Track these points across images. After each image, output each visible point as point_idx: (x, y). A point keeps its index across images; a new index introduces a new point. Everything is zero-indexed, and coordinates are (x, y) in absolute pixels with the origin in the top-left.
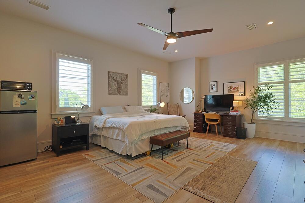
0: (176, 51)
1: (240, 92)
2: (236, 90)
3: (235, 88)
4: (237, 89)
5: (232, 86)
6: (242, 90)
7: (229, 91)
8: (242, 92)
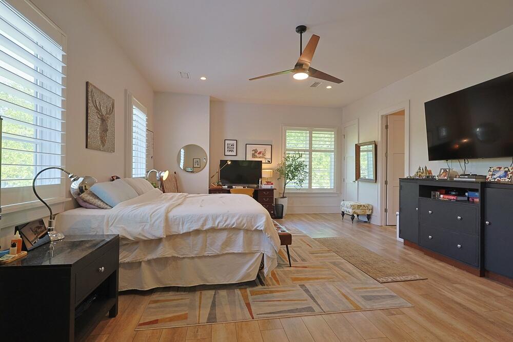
0: (203, 78)
1: (267, 159)
2: (261, 155)
3: (260, 153)
4: (263, 154)
5: (256, 149)
6: (268, 156)
7: (254, 156)
8: (269, 159)
